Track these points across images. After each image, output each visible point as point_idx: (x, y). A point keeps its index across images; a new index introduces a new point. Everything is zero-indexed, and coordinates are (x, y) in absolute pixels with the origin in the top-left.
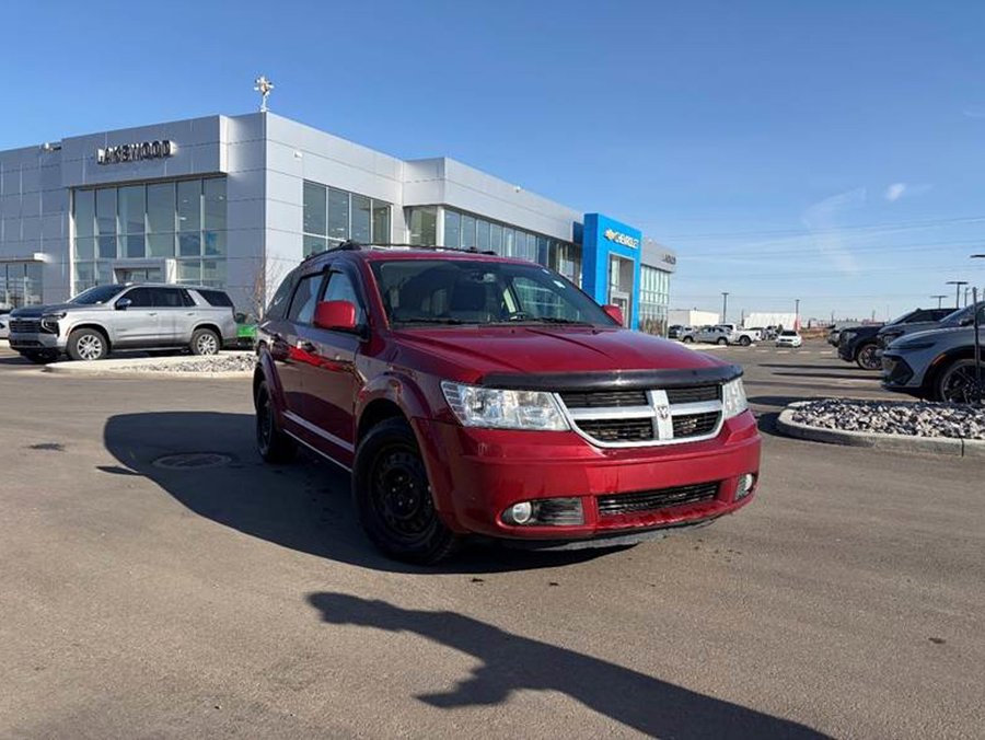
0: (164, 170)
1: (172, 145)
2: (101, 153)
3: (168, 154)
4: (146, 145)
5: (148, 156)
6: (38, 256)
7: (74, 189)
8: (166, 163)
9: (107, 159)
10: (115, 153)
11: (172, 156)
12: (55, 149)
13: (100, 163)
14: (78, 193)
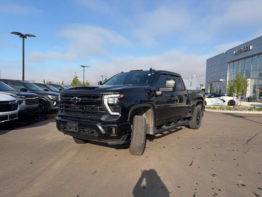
0: (248, 54)
1: (251, 47)
2: (235, 52)
3: (249, 50)
4: (245, 48)
5: (245, 51)
6: (221, 80)
7: (229, 62)
8: (249, 52)
9: (236, 53)
10: (238, 51)
11: (250, 50)
12: (226, 53)
13: (234, 55)
14: (230, 63)
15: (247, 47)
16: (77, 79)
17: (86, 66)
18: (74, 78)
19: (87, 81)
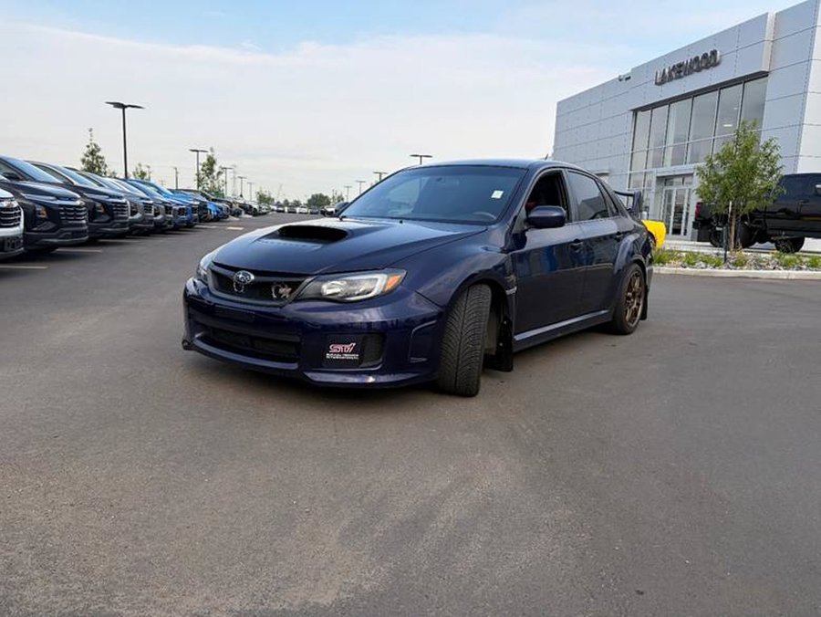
1: (719, 53)
2: (660, 75)
3: (713, 64)
4: (697, 58)
7: (635, 111)
9: (663, 78)
10: (670, 72)
11: (717, 65)
13: (658, 84)
14: (640, 113)
15: (705, 56)
16: (100, 158)
17: (130, 106)
18: (86, 150)
19: (140, 165)
